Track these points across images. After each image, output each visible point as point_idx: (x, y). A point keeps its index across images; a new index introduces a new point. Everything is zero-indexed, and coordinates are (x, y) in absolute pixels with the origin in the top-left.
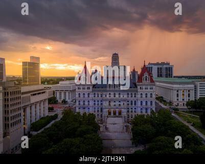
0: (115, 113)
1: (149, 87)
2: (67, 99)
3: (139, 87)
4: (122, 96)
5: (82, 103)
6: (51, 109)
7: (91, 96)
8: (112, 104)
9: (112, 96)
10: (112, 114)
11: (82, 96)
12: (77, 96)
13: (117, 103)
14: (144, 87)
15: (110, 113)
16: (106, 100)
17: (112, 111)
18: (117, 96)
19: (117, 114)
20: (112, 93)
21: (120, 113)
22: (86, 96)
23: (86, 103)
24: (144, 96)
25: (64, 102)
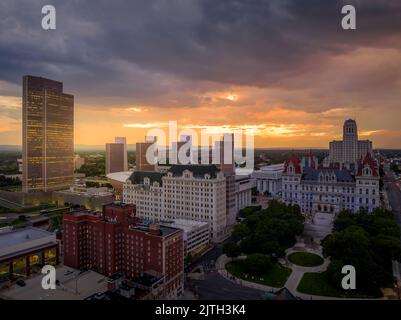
0: (325, 208)
1: (370, 182)
2: (270, 191)
3: (358, 181)
4: (336, 191)
5: (288, 195)
6: (254, 200)
7: (300, 188)
8: (324, 198)
9: (324, 190)
10: (323, 210)
11: (288, 187)
12: (284, 187)
13: (330, 198)
14: (364, 181)
15: (320, 208)
16: (316, 194)
17: (322, 206)
18: (330, 190)
19: (329, 210)
20: (324, 187)
21: (332, 210)
22: (294, 188)
23: (294, 196)
24: (364, 192)
25: (267, 194)
